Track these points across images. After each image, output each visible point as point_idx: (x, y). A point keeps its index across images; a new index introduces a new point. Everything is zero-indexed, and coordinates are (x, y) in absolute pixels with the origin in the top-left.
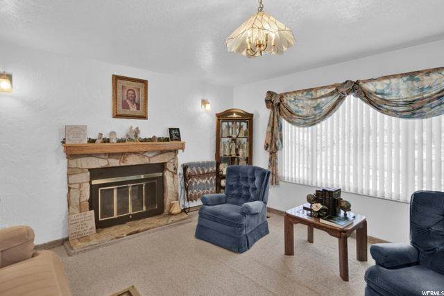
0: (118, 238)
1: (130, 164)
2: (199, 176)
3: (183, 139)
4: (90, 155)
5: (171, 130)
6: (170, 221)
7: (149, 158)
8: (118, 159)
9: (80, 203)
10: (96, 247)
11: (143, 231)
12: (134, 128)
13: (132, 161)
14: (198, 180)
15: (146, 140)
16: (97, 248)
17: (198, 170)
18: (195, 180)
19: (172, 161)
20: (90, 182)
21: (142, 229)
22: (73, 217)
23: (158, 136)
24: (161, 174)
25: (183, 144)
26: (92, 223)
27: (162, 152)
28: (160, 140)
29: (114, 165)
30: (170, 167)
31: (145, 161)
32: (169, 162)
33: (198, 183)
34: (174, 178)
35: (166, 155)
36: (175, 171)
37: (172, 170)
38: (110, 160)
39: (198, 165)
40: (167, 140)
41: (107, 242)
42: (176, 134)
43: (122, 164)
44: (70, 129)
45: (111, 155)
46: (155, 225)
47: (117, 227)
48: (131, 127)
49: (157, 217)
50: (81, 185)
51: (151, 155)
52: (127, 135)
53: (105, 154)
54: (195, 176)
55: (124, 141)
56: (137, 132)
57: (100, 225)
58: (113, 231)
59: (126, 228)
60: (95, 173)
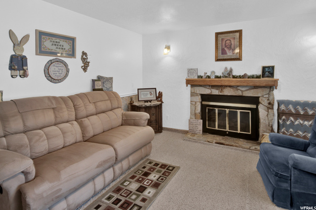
0: (209, 142)
1: (226, 94)
2: (297, 115)
3: (276, 76)
4: (201, 86)
5: (264, 68)
6: (253, 148)
7: (242, 91)
8: (217, 89)
9: (195, 113)
10: (195, 141)
11: (227, 145)
13: (227, 92)
14: (296, 120)
15: (240, 77)
16: (196, 142)
17: (295, 109)
18: (292, 119)
19: (267, 96)
20: (201, 103)
21: (227, 143)
22: (192, 120)
23: (249, 74)
24: (254, 106)
25: (276, 81)
26: (201, 128)
27: (256, 87)
28: (252, 77)
29: (215, 94)
30: (264, 101)
31: (239, 93)
32: (262, 96)
33: (297, 123)
34: (268, 112)
35: (259, 90)
36: (270, 106)
37: (267, 105)
38: (212, 90)
39: (296, 104)
40: (258, 77)
41: (202, 142)
42: (269, 72)
43: (221, 94)
44: (190, 71)
45: (213, 87)
46: (237, 145)
47: (215, 136)
48: (226, 68)
49: (246, 141)
50: (196, 102)
51: (243, 89)
52: (223, 73)
53: (209, 86)
54: (291, 114)
55: (220, 77)
56: (231, 71)
57: (205, 131)
58: (210, 137)
59: (219, 138)
60: (204, 97)
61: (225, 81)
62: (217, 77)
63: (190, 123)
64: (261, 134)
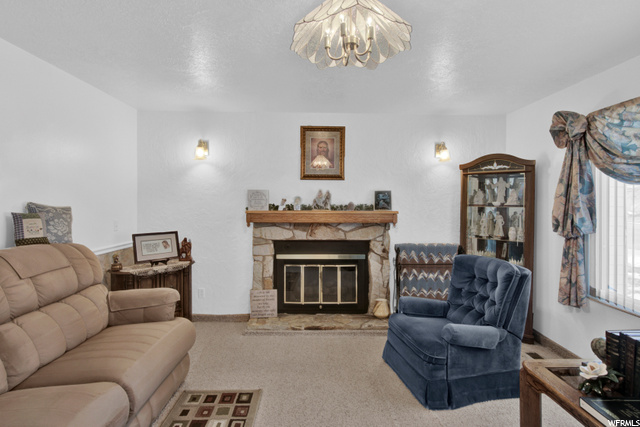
0: (294, 329)
1: (319, 238)
2: (421, 266)
3: (395, 207)
4: (274, 224)
5: (377, 194)
6: (366, 325)
7: (345, 232)
8: (304, 230)
9: (263, 278)
10: (269, 333)
11: (325, 329)
12: (324, 193)
13: (322, 234)
14: (419, 272)
15: (341, 207)
16: (271, 334)
17: (419, 257)
18: (415, 271)
19: (380, 239)
20: (275, 256)
21: (326, 325)
22: (256, 293)
23: (356, 203)
24: (363, 257)
25: (395, 215)
26: (274, 305)
27: (365, 225)
28: (360, 207)
29: (300, 238)
30: (376, 247)
31: (340, 236)
32: (375, 239)
33: (420, 277)
34: (382, 264)
35: (370, 230)
36: (384, 255)
37: (380, 253)
38: (295, 231)
39: (419, 248)
40: (369, 208)
41: (281, 331)
42: (384, 200)
43: (310, 238)
44: (254, 195)
45: (297, 225)
46: (342, 325)
47: (301, 316)
48: (320, 191)
49: (350, 316)
50: (264, 257)
51: (347, 229)
52: (315, 201)
53: (290, 224)
54: (414, 265)
55: (309, 208)
56: (328, 197)
57: (283, 309)
58: (294, 320)
59: (309, 320)
60: (281, 246)
61: (319, 216)
62: (304, 208)
63: (253, 298)
64: (371, 301)
